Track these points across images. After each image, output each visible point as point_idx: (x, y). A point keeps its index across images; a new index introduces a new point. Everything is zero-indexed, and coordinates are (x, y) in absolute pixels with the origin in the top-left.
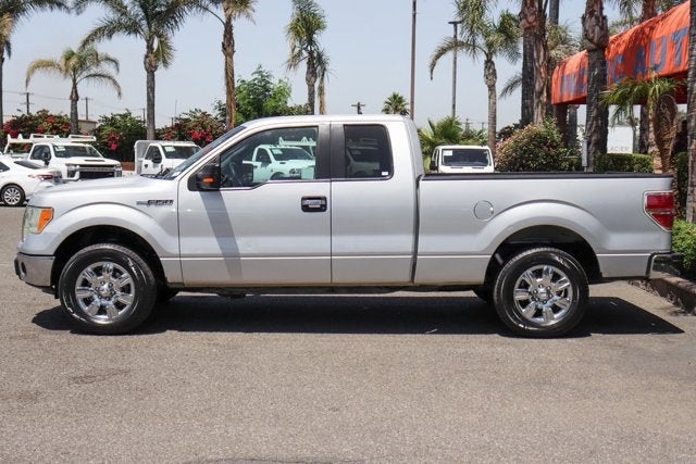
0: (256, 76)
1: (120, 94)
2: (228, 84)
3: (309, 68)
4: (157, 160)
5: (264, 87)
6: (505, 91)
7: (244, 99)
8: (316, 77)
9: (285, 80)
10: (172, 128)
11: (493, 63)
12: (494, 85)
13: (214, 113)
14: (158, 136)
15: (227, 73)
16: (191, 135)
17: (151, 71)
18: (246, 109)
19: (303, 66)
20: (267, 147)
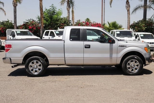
0: (51, 7)
1: (5, 14)
2: (41, 10)
3: (67, 5)
4: (14, 36)
5: (53, 11)
6: (133, 12)
7: (46, 15)
8: (70, 8)
9: (61, 10)
10: (23, 25)
11: (129, 2)
12: (129, 10)
13: (37, 20)
14: (18, 28)
15: (40, 7)
16: (28, 27)
17: (15, 6)
18: (47, 19)
19: (66, 4)
20: (53, 31)
